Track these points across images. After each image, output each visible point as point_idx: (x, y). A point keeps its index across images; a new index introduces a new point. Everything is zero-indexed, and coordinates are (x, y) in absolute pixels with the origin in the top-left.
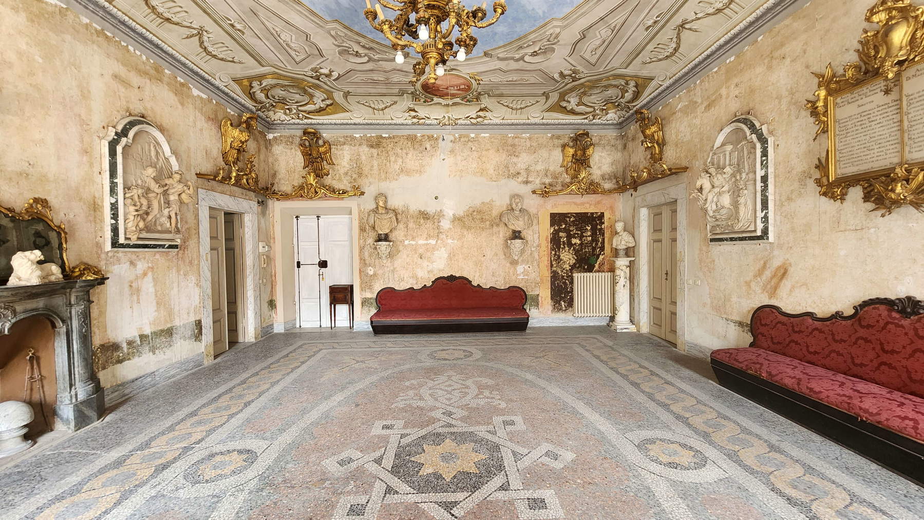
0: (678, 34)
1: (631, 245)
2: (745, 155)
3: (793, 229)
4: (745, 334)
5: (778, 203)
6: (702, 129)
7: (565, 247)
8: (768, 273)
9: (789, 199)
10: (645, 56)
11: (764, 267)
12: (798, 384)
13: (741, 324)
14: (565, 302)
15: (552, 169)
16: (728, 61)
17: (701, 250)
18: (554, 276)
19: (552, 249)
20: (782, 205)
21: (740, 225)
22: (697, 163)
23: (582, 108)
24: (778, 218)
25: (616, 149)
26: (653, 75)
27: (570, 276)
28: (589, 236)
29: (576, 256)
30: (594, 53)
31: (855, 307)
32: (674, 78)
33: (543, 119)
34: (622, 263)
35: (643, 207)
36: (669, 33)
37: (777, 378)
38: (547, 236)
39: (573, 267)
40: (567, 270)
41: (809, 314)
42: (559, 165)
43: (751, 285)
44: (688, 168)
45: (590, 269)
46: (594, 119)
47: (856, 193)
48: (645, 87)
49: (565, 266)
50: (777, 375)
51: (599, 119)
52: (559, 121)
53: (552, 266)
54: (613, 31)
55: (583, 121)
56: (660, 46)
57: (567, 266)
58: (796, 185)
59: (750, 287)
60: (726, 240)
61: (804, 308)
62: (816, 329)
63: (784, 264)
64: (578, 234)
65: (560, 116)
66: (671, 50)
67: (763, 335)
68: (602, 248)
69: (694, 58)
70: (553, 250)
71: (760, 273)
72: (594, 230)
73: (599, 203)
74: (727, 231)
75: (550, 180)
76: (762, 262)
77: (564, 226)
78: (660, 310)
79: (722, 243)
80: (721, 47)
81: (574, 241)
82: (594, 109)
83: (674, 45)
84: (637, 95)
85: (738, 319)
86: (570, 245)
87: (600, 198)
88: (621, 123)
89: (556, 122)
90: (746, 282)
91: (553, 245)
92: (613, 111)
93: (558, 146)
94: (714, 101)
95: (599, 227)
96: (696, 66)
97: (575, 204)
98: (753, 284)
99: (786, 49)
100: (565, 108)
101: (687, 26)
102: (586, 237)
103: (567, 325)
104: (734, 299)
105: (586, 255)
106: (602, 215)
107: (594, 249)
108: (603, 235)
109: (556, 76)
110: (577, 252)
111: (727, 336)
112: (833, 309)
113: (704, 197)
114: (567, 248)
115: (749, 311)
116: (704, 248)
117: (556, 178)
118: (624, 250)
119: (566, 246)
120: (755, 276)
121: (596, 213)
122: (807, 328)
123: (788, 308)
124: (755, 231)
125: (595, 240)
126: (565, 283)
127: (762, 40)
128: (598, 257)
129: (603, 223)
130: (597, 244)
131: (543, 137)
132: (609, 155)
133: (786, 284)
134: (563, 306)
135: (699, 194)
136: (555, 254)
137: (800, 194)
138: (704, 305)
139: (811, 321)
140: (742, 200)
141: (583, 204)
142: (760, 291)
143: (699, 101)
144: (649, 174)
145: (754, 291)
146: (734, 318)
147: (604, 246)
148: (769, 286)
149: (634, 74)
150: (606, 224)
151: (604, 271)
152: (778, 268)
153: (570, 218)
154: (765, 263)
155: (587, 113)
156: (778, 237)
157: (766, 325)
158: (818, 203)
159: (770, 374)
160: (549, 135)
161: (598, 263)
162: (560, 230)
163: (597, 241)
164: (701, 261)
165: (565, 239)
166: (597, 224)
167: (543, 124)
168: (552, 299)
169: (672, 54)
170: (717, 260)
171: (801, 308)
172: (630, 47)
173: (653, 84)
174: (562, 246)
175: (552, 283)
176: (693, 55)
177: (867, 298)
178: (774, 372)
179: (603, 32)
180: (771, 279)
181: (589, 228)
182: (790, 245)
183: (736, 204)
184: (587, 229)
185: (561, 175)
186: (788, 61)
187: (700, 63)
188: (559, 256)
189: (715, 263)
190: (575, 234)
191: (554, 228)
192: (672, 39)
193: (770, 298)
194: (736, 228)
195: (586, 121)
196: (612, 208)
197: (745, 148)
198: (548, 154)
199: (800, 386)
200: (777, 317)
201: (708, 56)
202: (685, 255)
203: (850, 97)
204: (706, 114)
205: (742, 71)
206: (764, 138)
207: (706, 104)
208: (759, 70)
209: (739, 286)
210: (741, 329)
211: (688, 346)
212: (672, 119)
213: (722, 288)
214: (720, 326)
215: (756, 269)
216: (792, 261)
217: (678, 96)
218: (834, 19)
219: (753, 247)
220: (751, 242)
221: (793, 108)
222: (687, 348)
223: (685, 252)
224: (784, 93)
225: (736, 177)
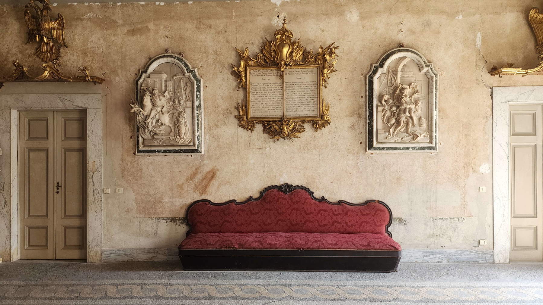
2: (182, 86)
3: (219, 146)
4: (178, 227)
5: (207, 127)
6: (123, 50)
8: (199, 177)
9: (216, 125)
11: (196, 172)
12: (262, 244)
13: (173, 220)
16: (157, 3)
17: (123, 160)
20: (210, 129)
21: (183, 140)
22: (117, 79)
24: (207, 137)
31: (260, 192)
35: (14, 108)
37: (247, 245)
41: (233, 201)
43: (184, 187)
44: (104, 80)
47: (259, 128)
50: (245, 243)
58: (221, 116)
59: (182, 188)
60: (159, 151)
61: (228, 198)
62: (240, 209)
63: (213, 169)
67: (201, 223)
71: (192, 177)
74: (165, 144)
76: (194, 169)
79: (154, 154)
85: (170, 216)
90: (179, 185)
94: (139, 30)
98: (185, 187)
99: (212, 22)
104: (166, 200)
111: (158, 232)
112: (247, 196)
113: (145, 114)
115: (181, 208)
116: (129, 159)
120: (187, 180)
122: (234, 210)
123: (217, 200)
124: (194, 145)
127: (191, 4)
133: (215, 184)
135: (141, 109)
137: (224, 123)
138: (128, 211)
139: (234, 205)
140: (183, 121)
142: (192, 191)
143: (120, 22)
144: (52, 74)
145: (187, 192)
146: (164, 216)
148: (200, 186)
152: (208, 172)
154: (197, 170)
156: (208, 150)
157: (201, 215)
158: (236, 131)
159: (240, 244)
164: (123, 170)
170: (145, 169)
171: (225, 198)
177: (266, 186)
178: (243, 242)
180: (203, 180)
182: (217, 157)
183: (176, 123)
186: (213, 31)
189: (143, 172)
193: (201, 194)
194: (180, 143)
197: (181, 81)
199: (263, 245)
200: (210, 208)
202: (101, 166)
203: (258, 72)
204: (129, 38)
205: (172, 18)
206: (198, 78)
207: (129, 28)
208: (189, 26)
209: (171, 189)
210: (173, 223)
211: (106, 254)
212: (75, 23)
213: (152, 192)
214: (150, 226)
215: (188, 174)
216: (219, 168)
217: (87, 4)
218: (244, 21)
219: (185, 157)
220: (184, 154)
221: (217, 64)
222: (104, 257)
223: (100, 163)
224: (210, 51)
225: (174, 101)
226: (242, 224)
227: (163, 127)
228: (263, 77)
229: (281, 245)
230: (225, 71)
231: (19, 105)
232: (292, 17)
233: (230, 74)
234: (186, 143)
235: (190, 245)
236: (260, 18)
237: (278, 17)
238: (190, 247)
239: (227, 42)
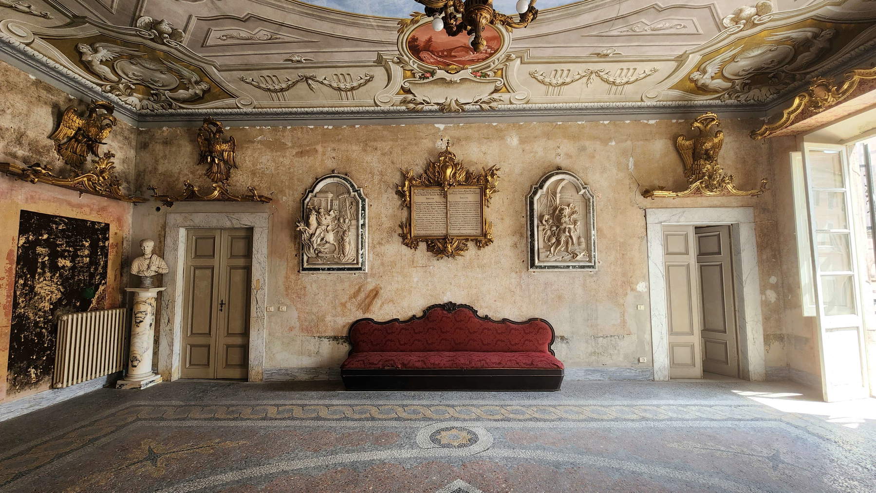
0: (297, 81)
1: (164, 272)
2: (348, 205)
3: (383, 264)
4: (340, 346)
5: (371, 245)
6: (292, 170)
7: (44, 272)
8: (362, 295)
9: (380, 244)
10: (249, 76)
11: (359, 290)
12: (425, 364)
13: (335, 338)
14: (36, 368)
15: (31, 134)
16: (326, 127)
17: (287, 278)
18: (19, 324)
19: (18, 276)
20: (374, 247)
21: (347, 258)
22: (284, 198)
23: (106, 70)
24: (371, 255)
25: (130, 143)
26: (237, 94)
27: (50, 321)
28: (86, 257)
29: (64, 287)
30: (225, 38)
31: (424, 311)
32: (260, 110)
33: (28, 45)
34: (148, 296)
35: (182, 227)
36: (293, 76)
37: (411, 364)
38: (11, 251)
39: (56, 305)
40: (45, 312)
41: (396, 320)
42: (46, 134)
43: (347, 305)
44: (271, 199)
45: (84, 308)
46: (110, 92)
47: (423, 246)
48: (216, 98)
49: (42, 305)
50: (409, 363)
51: (117, 95)
52: (57, 65)
53: (16, 305)
54: (270, 39)
55: (94, 86)
56: (274, 78)
57: (47, 304)
58: (385, 234)
59: (345, 307)
60: (323, 269)
61: (391, 317)
62: (403, 329)
63: (376, 288)
64: (69, 251)
65: (63, 59)
66: (277, 87)
67: (363, 342)
68: (104, 275)
69: (292, 106)
70: (21, 277)
71: (355, 295)
72: (94, 247)
73: (103, 209)
74: (329, 263)
75: (27, 154)
76: (357, 287)
77: (45, 236)
78: (209, 346)
79: (318, 272)
80: (322, 113)
81: (61, 262)
82: (120, 80)
83: (284, 86)
84: (196, 99)
85: (332, 334)
86: (54, 268)
87: (105, 204)
88: (140, 115)
89: (52, 63)
90: (341, 304)
91: (22, 268)
92: (140, 96)
93: (46, 103)
94: (308, 151)
95: (101, 244)
96: (291, 113)
97: (69, 204)
98: (348, 305)
99: (379, 145)
100: (81, 54)
101: (310, 81)
102: (82, 257)
103: (37, 408)
104: (329, 318)
105: (79, 285)
106: (107, 226)
107: (92, 276)
108: (106, 256)
109: (146, 19)
110: (64, 281)
111: (321, 351)
112: (410, 314)
113: (311, 232)
114: (48, 274)
115: (344, 326)
116: (293, 277)
117: (40, 153)
118: (152, 277)
119: (47, 270)
120: (350, 298)
121: (99, 223)
122: (397, 329)
123: (379, 319)
124: (357, 263)
125: (94, 262)
126: (40, 335)
127: (359, 128)
128: (97, 288)
129: (108, 239)
130: (96, 269)
131: (18, 74)
132: (120, 148)
133: (378, 302)
134: (33, 376)
135: (306, 228)
136: (25, 285)
137: (388, 242)
138: (291, 329)
139: (397, 324)
140: (347, 239)
141: (80, 206)
142: (355, 309)
143: (290, 144)
144: (221, 193)
145: (350, 310)
146: (327, 335)
147: (107, 272)
148: (363, 305)
149: (218, 80)
150: (111, 241)
151: (103, 309)
152: (372, 291)
153: (58, 224)
154: (360, 289)
155: (106, 79)
156: (372, 268)
157: (364, 334)
158: (400, 250)
159: (403, 364)
160: (33, 78)
161: (96, 296)
162: (37, 243)
163: (97, 264)
164: (287, 288)
165: (47, 258)
166: (99, 240)
167: (24, 53)
168: (10, 367)
169: (276, 91)
170: (309, 287)
171: (388, 317)
172: (254, 60)
173: (230, 101)
174: (39, 270)
175: (14, 338)
176: (294, 103)
177: (429, 305)
178: (406, 362)
179: (262, 33)
180: (365, 299)
181: (87, 244)
182: (381, 275)
183: (341, 241)
184: (83, 245)
185: (48, 151)
186: (379, 152)
187: (296, 113)
188: (32, 288)
189: (307, 289)
190: (65, 251)
191: (27, 239)
192: (289, 80)
193: (364, 313)
194: (344, 261)
195: (99, 89)
196: (119, 220)
197: (347, 200)
198: (25, 108)
199: (427, 365)
200: (373, 326)
201: (307, 113)
202: (265, 283)
203: (422, 192)
204: (297, 159)
205: (339, 140)
206: (363, 198)
207: (297, 150)
208: (354, 148)
209: (335, 308)
210: (335, 342)
211: (267, 374)
212: (247, 146)
213: (315, 310)
214: (312, 345)
215: (352, 293)
216: (382, 286)
217: (258, 128)
218: (409, 144)
219: (348, 275)
220: (347, 272)
221: (382, 184)
222: (265, 376)
223: (264, 280)
224: (376, 172)
225: (339, 220)
226: (405, 344)
227: (327, 245)
228: (427, 197)
229: (444, 364)
230: (390, 190)
231: (188, 223)
232: (455, 140)
233: (394, 193)
234: (350, 261)
235: (353, 364)
236: (425, 141)
237: (442, 140)
238: (352, 366)
239: (393, 163)
